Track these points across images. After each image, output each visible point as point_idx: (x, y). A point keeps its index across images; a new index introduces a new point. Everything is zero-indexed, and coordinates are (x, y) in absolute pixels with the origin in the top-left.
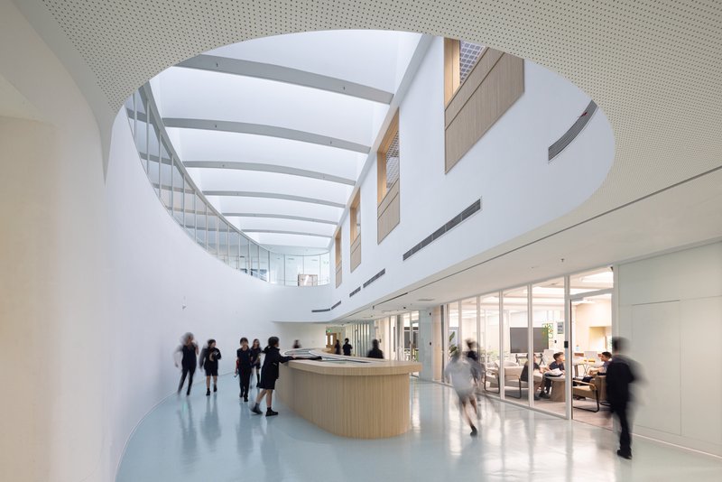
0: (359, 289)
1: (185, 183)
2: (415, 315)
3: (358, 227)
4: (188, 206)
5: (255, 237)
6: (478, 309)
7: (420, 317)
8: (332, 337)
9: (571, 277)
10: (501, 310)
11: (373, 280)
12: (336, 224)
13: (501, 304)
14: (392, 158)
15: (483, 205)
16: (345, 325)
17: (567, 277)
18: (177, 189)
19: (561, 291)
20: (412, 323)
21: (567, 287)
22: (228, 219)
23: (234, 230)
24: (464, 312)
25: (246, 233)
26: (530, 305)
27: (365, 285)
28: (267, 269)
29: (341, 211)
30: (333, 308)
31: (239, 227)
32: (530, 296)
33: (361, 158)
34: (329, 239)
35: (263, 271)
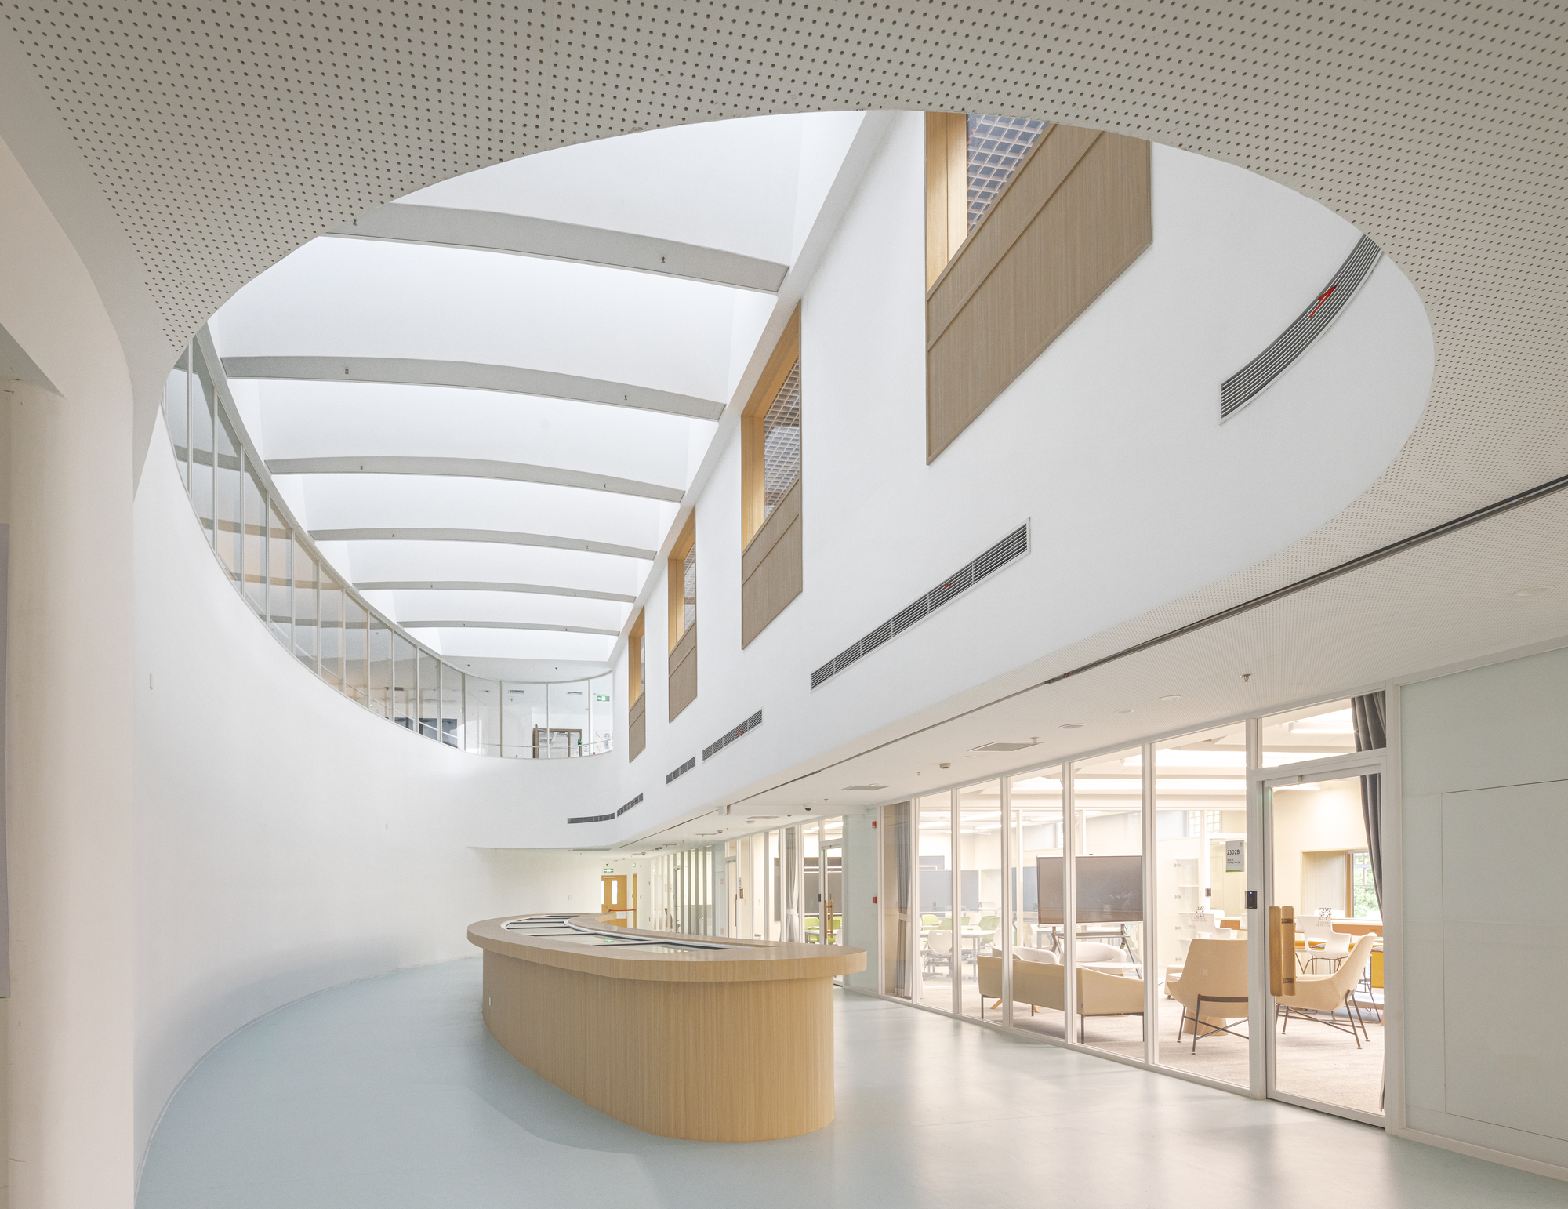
0: (691, 763)
1: (271, 511)
2: (835, 826)
3: (690, 607)
4: (278, 571)
5: (432, 639)
6: (1005, 808)
7: (845, 830)
8: (615, 884)
9: (1265, 720)
10: (1067, 809)
11: (728, 739)
12: (632, 599)
13: (1067, 797)
14: (778, 430)
15: (1034, 539)
16: (649, 855)
17: (1253, 720)
18: (252, 530)
19: (1238, 761)
20: (824, 846)
21: (1254, 746)
22: (369, 596)
23: (381, 623)
24: (964, 818)
25: (407, 630)
26: (1148, 797)
27: (707, 753)
28: (459, 717)
29: (643, 568)
30: (621, 812)
31: (393, 617)
32: (1148, 774)
33: (700, 433)
34: (613, 640)
35: (450, 724)
